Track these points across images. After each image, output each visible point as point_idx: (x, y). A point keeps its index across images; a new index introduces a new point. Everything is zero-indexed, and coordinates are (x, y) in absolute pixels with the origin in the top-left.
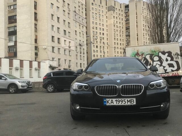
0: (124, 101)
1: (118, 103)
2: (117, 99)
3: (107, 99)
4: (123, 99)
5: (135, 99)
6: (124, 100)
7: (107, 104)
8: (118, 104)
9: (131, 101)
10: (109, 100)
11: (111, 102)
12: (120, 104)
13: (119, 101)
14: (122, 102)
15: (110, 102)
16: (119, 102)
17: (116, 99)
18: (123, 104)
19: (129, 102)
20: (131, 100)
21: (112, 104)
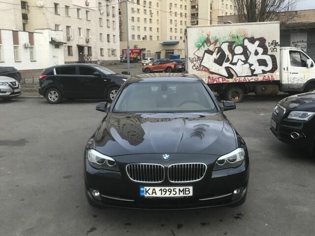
0: (174, 191)
1: (163, 193)
2: (163, 188)
3: (145, 188)
4: (172, 188)
5: (191, 188)
6: (174, 189)
7: (145, 195)
8: (165, 194)
9: (186, 191)
10: (149, 189)
11: (153, 193)
12: (167, 195)
13: (165, 190)
14: (171, 192)
15: (150, 192)
16: (166, 192)
17: (160, 188)
18: (172, 195)
19: (181, 192)
20: (186, 189)
21: (154, 195)
